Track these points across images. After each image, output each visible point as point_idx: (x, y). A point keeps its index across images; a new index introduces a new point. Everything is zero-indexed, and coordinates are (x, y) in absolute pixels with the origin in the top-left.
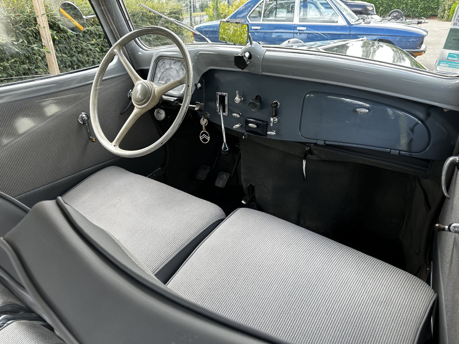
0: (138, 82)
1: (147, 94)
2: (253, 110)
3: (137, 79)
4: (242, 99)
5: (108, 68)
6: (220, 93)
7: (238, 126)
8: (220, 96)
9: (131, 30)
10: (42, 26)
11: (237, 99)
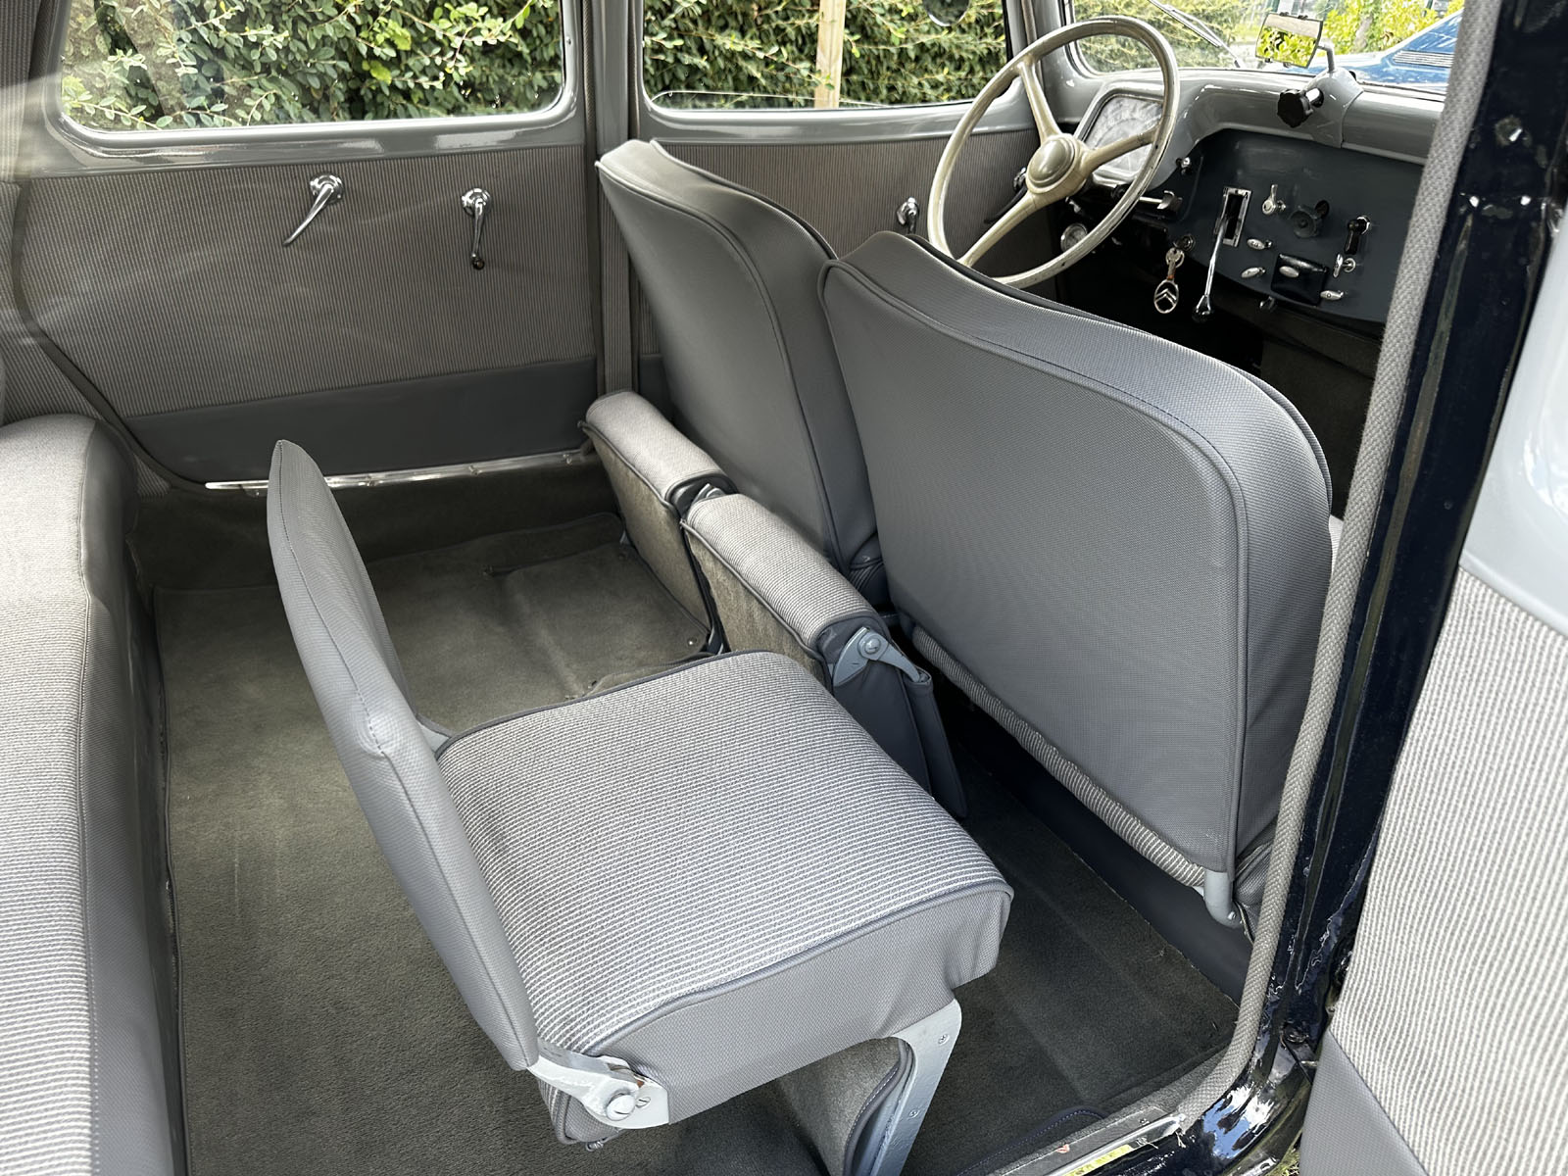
0: (1052, 137)
1: (1062, 163)
2: (1298, 233)
3: (1050, 131)
4: (1284, 206)
5: (990, 109)
6: (1232, 190)
7: (1254, 270)
8: (1231, 195)
10: (828, 18)
11: (1270, 204)
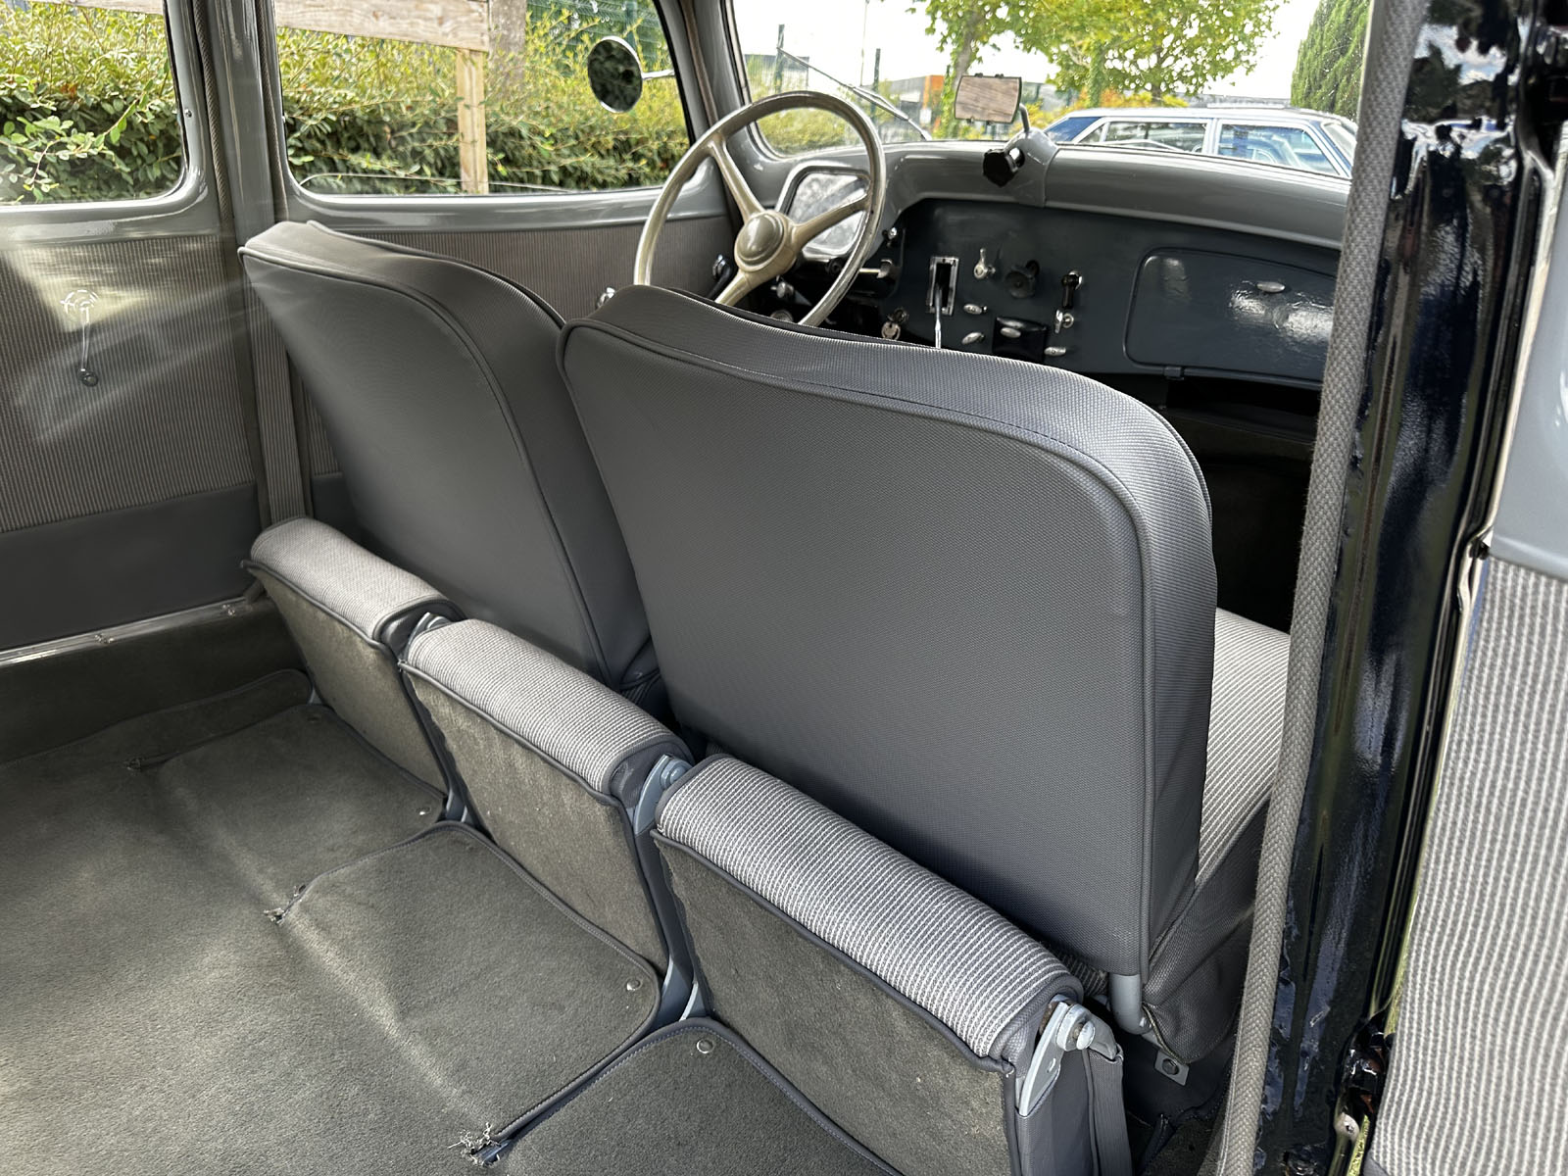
0: (754, 215)
1: (771, 240)
2: (1014, 294)
3: (753, 209)
4: (994, 270)
5: (681, 194)
6: (939, 259)
7: (973, 336)
8: (939, 265)
9: (743, 104)
10: (469, 138)
11: (981, 268)
